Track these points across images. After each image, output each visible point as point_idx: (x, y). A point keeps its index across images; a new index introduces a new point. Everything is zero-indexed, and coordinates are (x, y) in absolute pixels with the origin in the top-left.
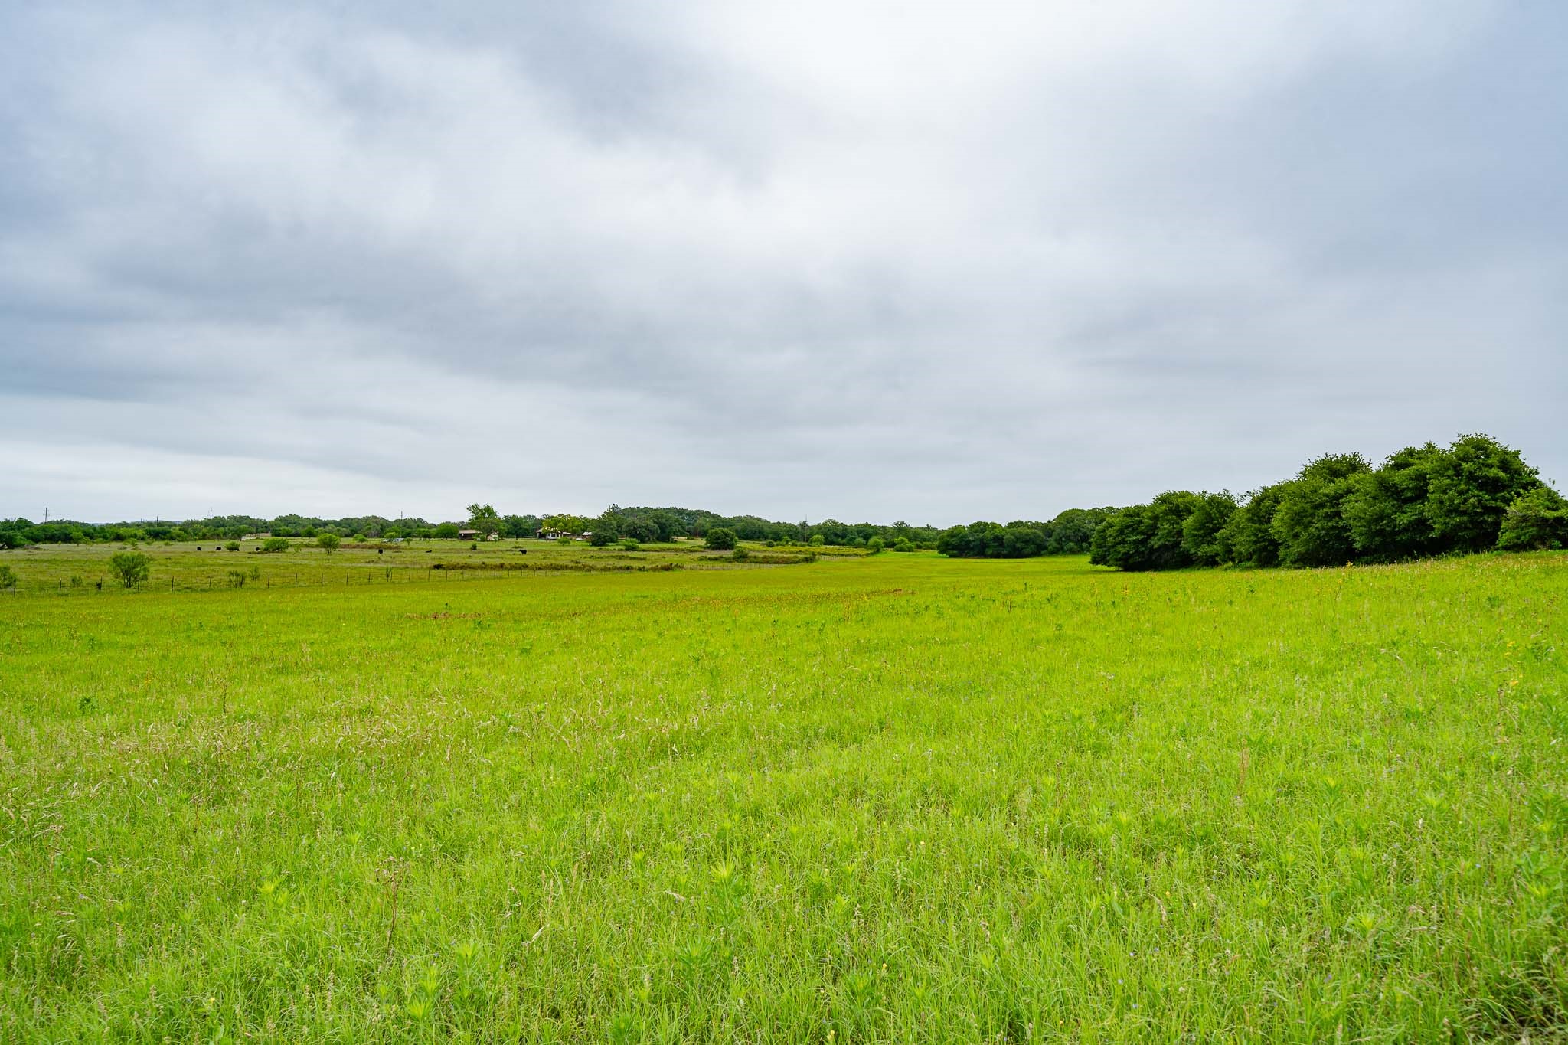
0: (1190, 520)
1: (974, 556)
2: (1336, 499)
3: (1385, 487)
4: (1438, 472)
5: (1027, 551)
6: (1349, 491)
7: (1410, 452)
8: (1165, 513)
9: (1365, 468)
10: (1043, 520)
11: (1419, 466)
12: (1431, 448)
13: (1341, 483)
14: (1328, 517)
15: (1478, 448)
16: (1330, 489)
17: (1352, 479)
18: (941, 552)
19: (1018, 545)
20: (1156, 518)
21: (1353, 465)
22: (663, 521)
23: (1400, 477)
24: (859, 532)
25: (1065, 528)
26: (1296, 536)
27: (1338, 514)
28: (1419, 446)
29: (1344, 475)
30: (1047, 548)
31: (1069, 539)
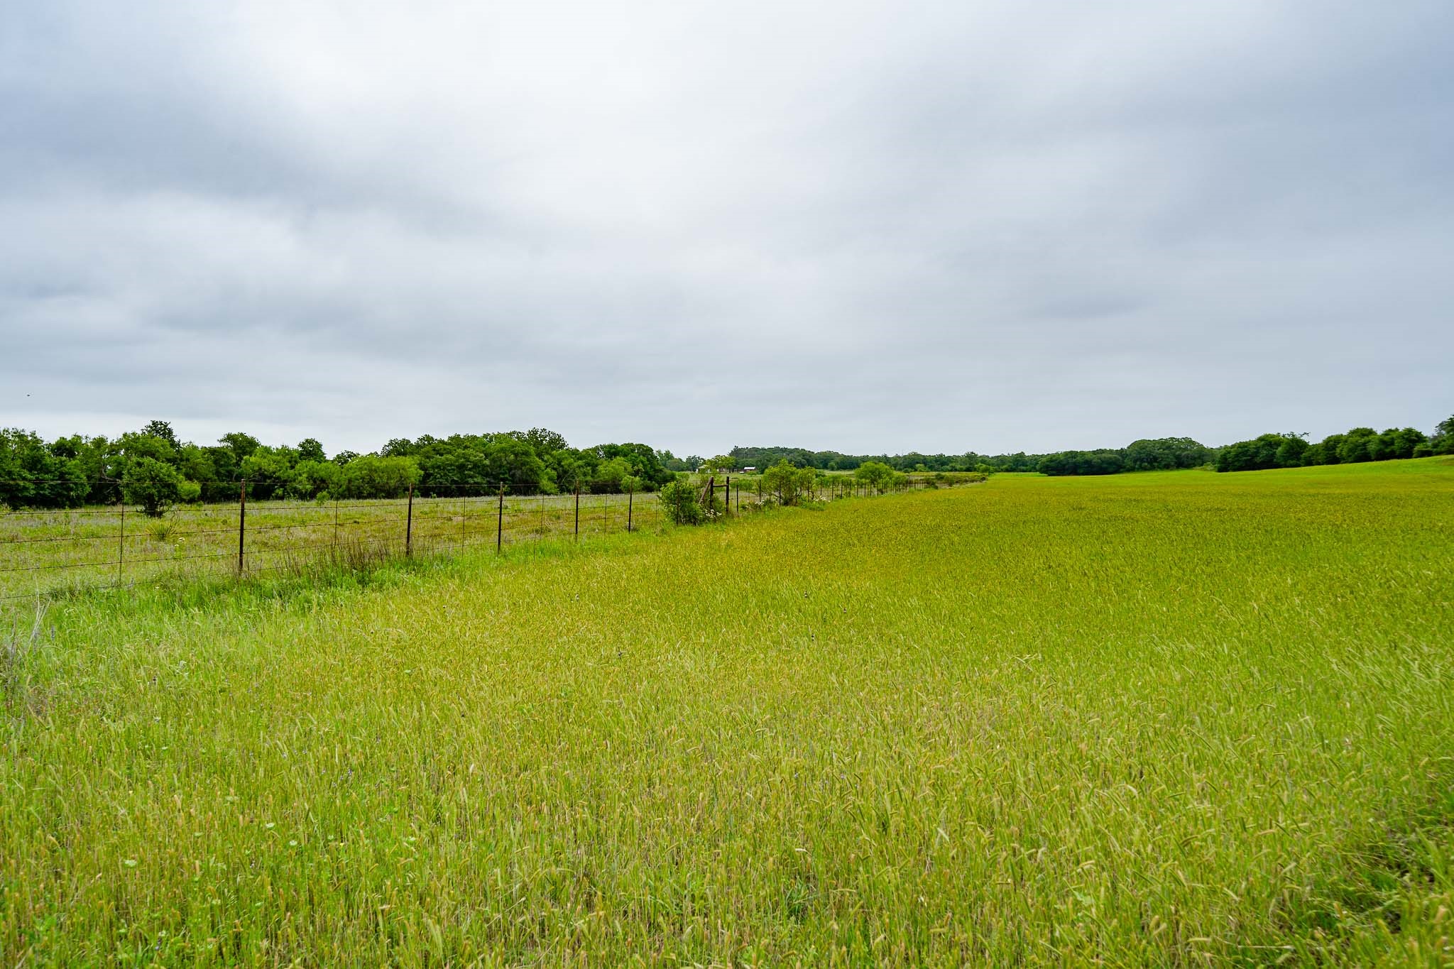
1: (1069, 474)
2: (1364, 444)
3: (1382, 442)
4: (1398, 437)
5: (1111, 470)
6: (1369, 441)
7: (1390, 430)
9: (1374, 433)
10: (1117, 447)
11: (1394, 435)
12: (1397, 430)
13: (1366, 438)
14: (1361, 450)
15: (1410, 431)
16: (1363, 441)
17: (1371, 437)
18: (1042, 473)
19: (1105, 466)
20: (1258, 448)
21: (1371, 432)
22: (808, 457)
23: (1387, 438)
25: (1140, 453)
26: (1350, 456)
27: (1365, 449)
28: (1393, 428)
29: (1367, 435)
30: (1124, 467)
31: (1142, 460)
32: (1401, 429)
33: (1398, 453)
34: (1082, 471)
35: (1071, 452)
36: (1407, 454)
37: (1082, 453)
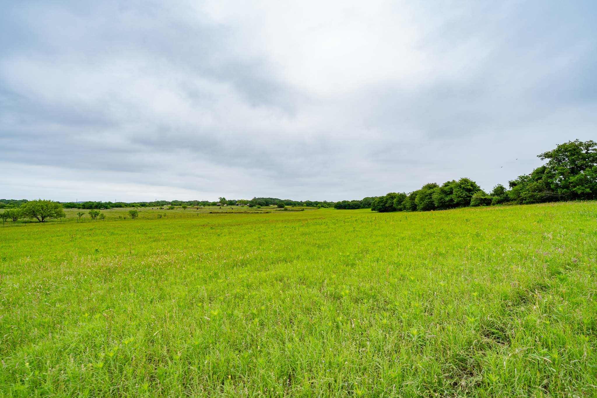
0: (395, 199)
1: (343, 209)
2: (430, 194)
3: (443, 191)
4: (456, 187)
5: (356, 208)
6: (434, 192)
7: (449, 182)
8: (389, 198)
9: (438, 186)
10: (360, 200)
11: (453, 186)
12: (454, 181)
13: (432, 190)
14: (429, 199)
15: (465, 181)
16: (429, 192)
17: (435, 189)
18: (335, 208)
19: (354, 206)
20: (387, 199)
21: (434, 186)
22: (267, 201)
23: (446, 189)
24: (315, 203)
25: (365, 202)
26: (421, 203)
27: (431, 198)
28: (451, 181)
29: (432, 188)
30: (361, 207)
31: (366, 204)
32: (457, 180)
33: (456, 201)
34: (347, 208)
35: (344, 201)
36: (465, 203)
37: (348, 201)
